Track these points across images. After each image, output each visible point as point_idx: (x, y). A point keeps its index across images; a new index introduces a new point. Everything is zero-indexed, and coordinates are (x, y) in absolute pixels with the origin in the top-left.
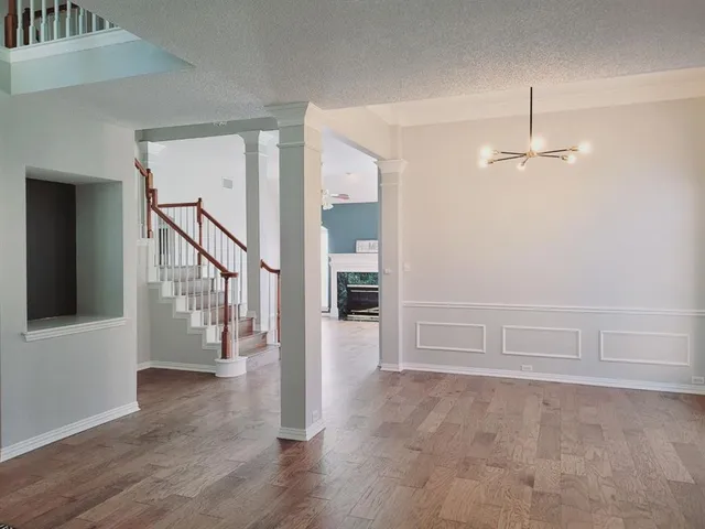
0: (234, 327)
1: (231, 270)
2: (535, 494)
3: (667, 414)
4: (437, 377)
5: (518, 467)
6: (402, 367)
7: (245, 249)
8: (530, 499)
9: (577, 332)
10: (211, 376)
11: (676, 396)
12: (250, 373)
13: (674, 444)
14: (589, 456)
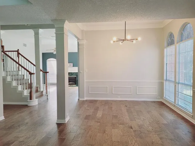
0: (34, 90)
1: (32, 72)
2: (134, 131)
3: (155, 107)
4: (96, 101)
5: (127, 124)
6: (85, 99)
7: (35, 66)
8: (133, 132)
9: (131, 87)
10: (26, 106)
11: (154, 102)
12: (39, 104)
13: (159, 114)
14: (142, 119)
